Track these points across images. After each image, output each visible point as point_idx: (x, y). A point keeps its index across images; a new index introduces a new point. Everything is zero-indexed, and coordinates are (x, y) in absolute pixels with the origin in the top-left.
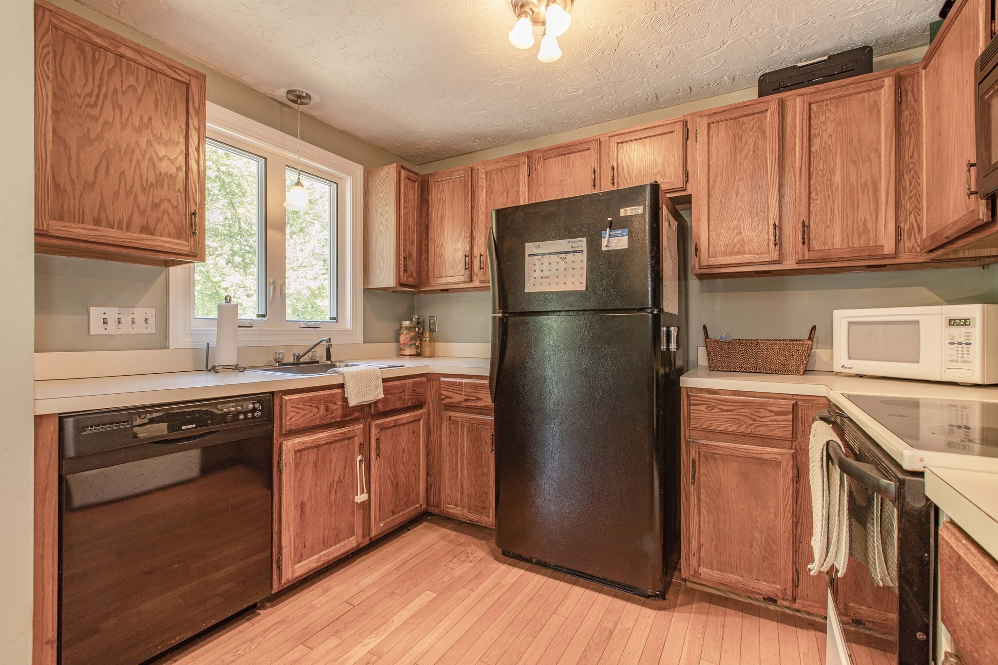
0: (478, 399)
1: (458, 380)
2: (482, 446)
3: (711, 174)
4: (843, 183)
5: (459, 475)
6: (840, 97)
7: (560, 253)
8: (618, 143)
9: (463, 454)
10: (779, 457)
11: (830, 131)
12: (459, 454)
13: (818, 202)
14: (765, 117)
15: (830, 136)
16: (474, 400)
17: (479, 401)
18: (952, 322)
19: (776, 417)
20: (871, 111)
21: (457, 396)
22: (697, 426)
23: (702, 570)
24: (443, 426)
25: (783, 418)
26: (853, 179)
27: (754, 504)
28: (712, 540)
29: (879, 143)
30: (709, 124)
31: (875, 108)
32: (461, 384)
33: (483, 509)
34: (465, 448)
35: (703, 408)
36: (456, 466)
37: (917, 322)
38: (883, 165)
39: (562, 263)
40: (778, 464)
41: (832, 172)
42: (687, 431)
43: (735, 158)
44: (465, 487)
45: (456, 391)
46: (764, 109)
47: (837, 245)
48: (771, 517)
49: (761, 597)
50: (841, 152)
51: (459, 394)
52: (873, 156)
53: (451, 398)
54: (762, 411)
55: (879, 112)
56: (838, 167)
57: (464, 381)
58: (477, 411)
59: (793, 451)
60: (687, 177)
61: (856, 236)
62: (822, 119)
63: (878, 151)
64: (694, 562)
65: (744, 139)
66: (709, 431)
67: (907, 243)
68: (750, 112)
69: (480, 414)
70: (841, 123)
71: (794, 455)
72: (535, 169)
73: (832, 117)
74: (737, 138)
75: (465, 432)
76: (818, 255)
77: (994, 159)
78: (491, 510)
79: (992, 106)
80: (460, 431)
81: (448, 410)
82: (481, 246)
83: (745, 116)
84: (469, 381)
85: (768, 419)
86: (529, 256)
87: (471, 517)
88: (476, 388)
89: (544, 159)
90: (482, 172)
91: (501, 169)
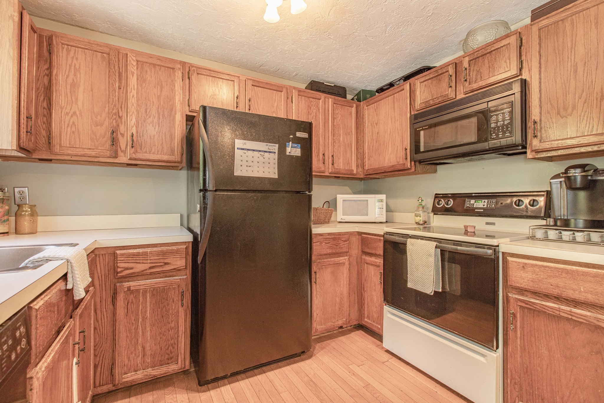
0: (166, 264)
1: (141, 250)
2: (168, 305)
4: (343, 141)
5: (140, 340)
6: (342, 105)
7: (260, 151)
8: (252, 85)
9: (144, 319)
10: (344, 261)
12: (140, 320)
13: (336, 147)
14: (319, 102)
15: (339, 120)
16: (162, 266)
17: (167, 266)
18: (377, 201)
19: (344, 243)
21: (138, 265)
22: (317, 253)
23: (318, 327)
24: (118, 299)
25: (346, 243)
26: (346, 140)
27: (336, 285)
28: (322, 310)
29: (352, 129)
30: (298, 94)
31: (351, 114)
32: (146, 254)
33: (171, 359)
34: (148, 312)
35: (318, 243)
36: (136, 333)
38: (353, 138)
39: (261, 158)
40: (344, 264)
41: (340, 136)
43: (308, 117)
44: (148, 348)
45: (138, 261)
46: (320, 98)
47: (341, 168)
48: (342, 289)
49: (338, 328)
50: (343, 129)
51: (143, 263)
52: (351, 133)
53: (132, 268)
54: (339, 241)
55: (352, 116)
56: (342, 134)
57: (149, 250)
58: (162, 275)
59: (348, 257)
61: (346, 165)
62: (337, 112)
63: (352, 132)
64: (315, 325)
65: (312, 110)
66: (322, 255)
67: (359, 170)
68: (315, 97)
69: (166, 277)
70: (342, 116)
71: (349, 259)
72: (189, 78)
73: (340, 112)
74: (309, 107)
75: (148, 298)
76: (337, 171)
77: (422, 149)
78: (179, 357)
79: (422, 133)
80: (141, 299)
81: (125, 282)
82: (133, 127)
83: (313, 98)
84: (155, 249)
85: (341, 244)
86: (238, 149)
87: (156, 373)
88: (164, 254)
89: (198, 74)
90: (133, 59)
91: (154, 65)
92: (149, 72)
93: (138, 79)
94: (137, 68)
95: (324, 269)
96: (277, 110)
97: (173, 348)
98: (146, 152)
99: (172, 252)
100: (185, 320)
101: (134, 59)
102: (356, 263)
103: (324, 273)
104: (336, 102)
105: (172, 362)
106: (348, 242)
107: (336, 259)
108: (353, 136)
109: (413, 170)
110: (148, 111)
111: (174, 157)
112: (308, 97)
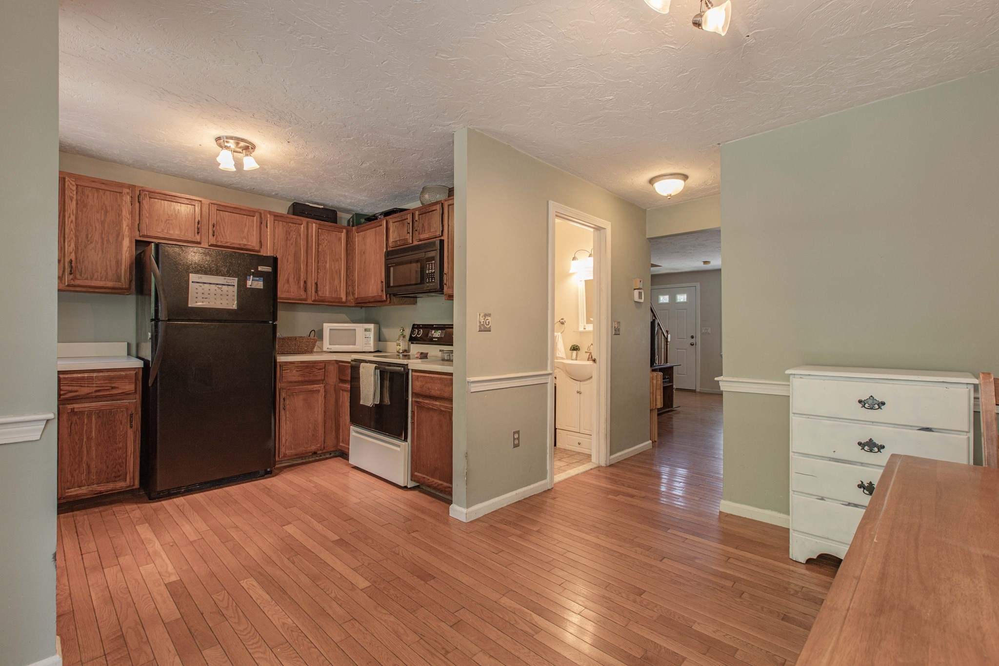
0: (113, 388)
1: (86, 375)
2: (115, 426)
3: (275, 248)
4: (329, 268)
5: (85, 458)
6: (329, 230)
7: (217, 284)
8: (217, 210)
9: (89, 439)
10: (319, 388)
11: (325, 244)
12: (85, 440)
13: (321, 274)
14: (301, 228)
15: (325, 246)
16: (108, 389)
17: (114, 390)
18: (366, 330)
19: (319, 371)
20: (339, 240)
21: (83, 389)
22: (286, 381)
23: (287, 452)
24: (61, 419)
25: (321, 371)
26: (333, 267)
27: (309, 412)
28: (292, 435)
29: (341, 255)
30: (274, 220)
31: (340, 239)
32: (91, 378)
33: (118, 477)
34: (94, 433)
35: (288, 371)
36: (81, 451)
37: (355, 330)
38: (342, 265)
39: (219, 291)
40: (318, 391)
41: (326, 262)
42: (279, 384)
43: (287, 243)
44: (93, 465)
45: (83, 385)
46: (300, 223)
47: (327, 295)
48: (316, 415)
49: (311, 454)
50: (329, 255)
51: (88, 387)
52: (340, 260)
53: (76, 391)
54: (314, 369)
55: (341, 242)
56: (328, 261)
57: (95, 375)
58: (108, 398)
59: (324, 385)
60: (261, 245)
61: (333, 292)
62: (323, 237)
63: (341, 258)
64: (283, 450)
65: (291, 235)
66: (291, 382)
67: (349, 298)
68: (294, 222)
69: (113, 400)
70: (329, 242)
71: (325, 387)
72: (139, 202)
73: (326, 238)
74: (288, 233)
75: (94, 419)
76: (321, 298)
77: (392, 285)
78: (128, 475)
79: (392, 269)
80: (86, 420)
81: (69, 404)
82: (71, 253)
83: (292, 223)
84: (101, 374)
85: (316, 372)
86: (193, 282)
87: (103, 489)
88: (111, 379)
89: (150, 198)
90: (71, 184)
91: (97, 189)
92: (90, 197)
93: (77, 204)
94: (77, 193)
95: (295, 396)
96: (248, 235)
97: (121, 466)
98: (87, 279)
99: (119, 378)
100: (135, 441)
101: (73, 183)
102: (333, 391)
103: (296, 400)
104: (321, 228)
105: (120, 480)
106: (324, 370)
107: (309, 386)
108: (343, 262)
109: (388, 302)
110: (90, 236)
111: (120, 284)
112: (286, 222)
